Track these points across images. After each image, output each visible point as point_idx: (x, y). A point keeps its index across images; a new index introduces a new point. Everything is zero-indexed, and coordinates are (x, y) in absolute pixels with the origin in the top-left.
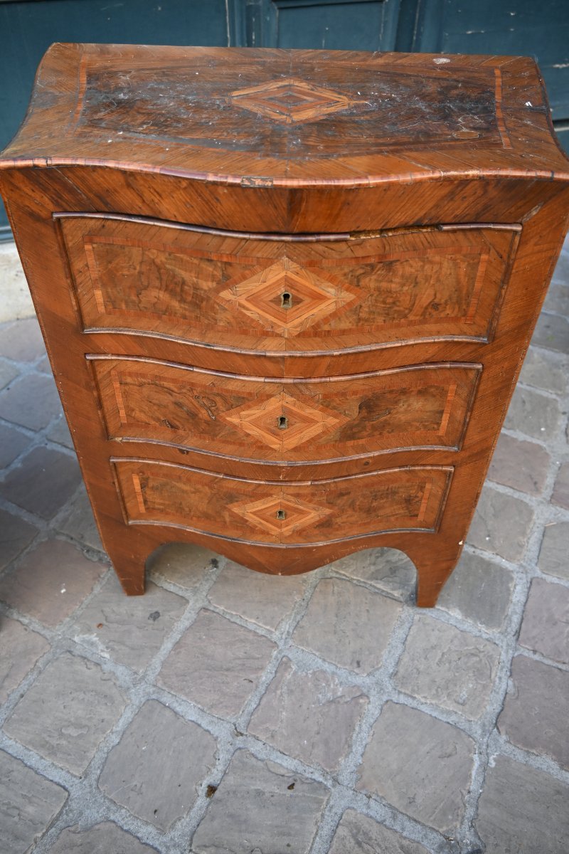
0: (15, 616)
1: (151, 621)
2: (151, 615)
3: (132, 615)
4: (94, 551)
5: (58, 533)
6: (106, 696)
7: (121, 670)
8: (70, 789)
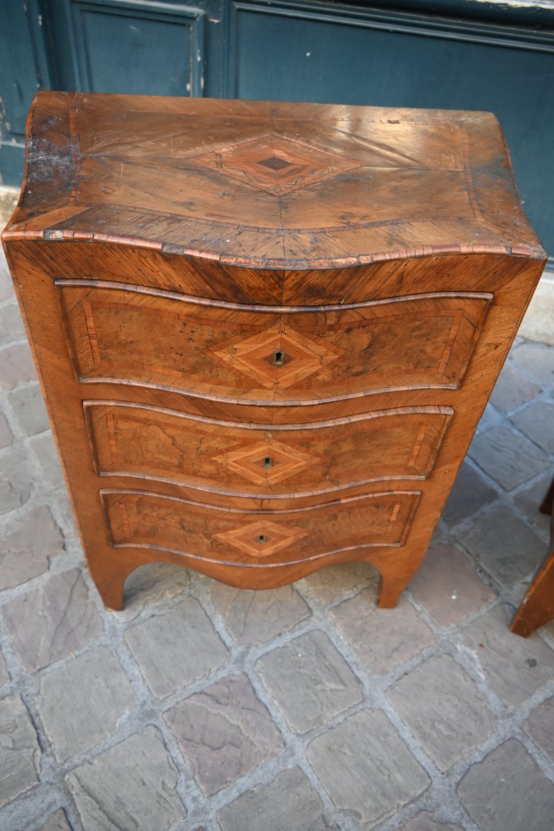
0: (410, 599)
1: (527, 666)
2: (528, 661)
3: (512, 652)
4: (486, 573)
5: (457, 541)
6: (476, 714)
7: (492, 696)
8: (432, 778)
